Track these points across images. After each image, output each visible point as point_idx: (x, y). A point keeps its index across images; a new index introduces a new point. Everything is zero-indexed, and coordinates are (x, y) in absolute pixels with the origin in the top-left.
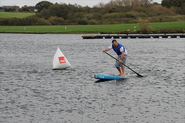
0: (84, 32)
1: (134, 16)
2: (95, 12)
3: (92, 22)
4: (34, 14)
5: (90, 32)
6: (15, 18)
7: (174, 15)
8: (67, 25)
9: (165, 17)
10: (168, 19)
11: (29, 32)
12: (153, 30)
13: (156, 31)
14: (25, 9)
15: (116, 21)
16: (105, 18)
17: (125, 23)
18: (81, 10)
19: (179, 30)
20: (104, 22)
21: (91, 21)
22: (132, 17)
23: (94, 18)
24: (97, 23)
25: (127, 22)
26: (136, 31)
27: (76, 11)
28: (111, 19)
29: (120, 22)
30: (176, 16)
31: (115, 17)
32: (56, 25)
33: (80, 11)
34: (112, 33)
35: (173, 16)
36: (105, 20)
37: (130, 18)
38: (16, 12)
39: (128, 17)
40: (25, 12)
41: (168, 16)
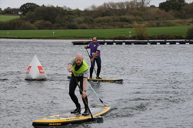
0: (74, 37)
1: (129, 20)
2: (86, 15)
3: (83, 27)
4: (18, 17)
5: (80, 38)
7: (172, 19)
8: (55, 29)
9: (163, 22)
10: (166, 23)
11: (13, 37)
12: (150, 36)
13: (153, 37)
14: (8, 12)
15: (110, 25)
16: (97, 22)
17: (119, 28)
18: (71, 13)
19: (178, 35)
20: (96, 27)
21: (81, 25)
22: (127, 21)
23: (85, 22)
24: (89, 28)
25: (122, 27)
26: (131, 37)
27: (66, 14)
28: (104, 23)
29: (114, 26)
30: (175, 21)
31: (108, 21)
32: (43, 29)
34: (105, 38)
35: (172, 21)
36: (97, 24)
37: (125, 23)
39: (122, 21)
40: (8, 15)
41: (166, 20)
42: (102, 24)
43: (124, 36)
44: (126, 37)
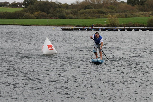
0: (63, 24)
2: (72, 8)
4: (22, 9)
5: (68, 25)
6: (6, 12)
7: (137, 12)
8: (49, 18)
9: (130, 14)
10: (132, 15)
11: (17, 24)
12: (120, 24)
13: (122, 25)
14: (14, 5)
15: (90, 16)
16: (81, 14)
17: (97, 18)
19: (141, 24)
20: (80, 17)
21: (69, 16)
22: (103, 13)
23: (72, 13)
24: (74, 18)
25: (99, 17)
26: (106, 25)
27: (57, 7)
29: (93, 17)
30: (139, 13)
31: (89, 13)
32: (40, 18)
33: (60, 7)
34: (86, 26)
37: (102, 14)
38: (7, 7)
39: (99, 13)
40: (14, 8)
41: (132, 12)
42: (85, 15)
43: (100, 24)
44: (102, 25)
